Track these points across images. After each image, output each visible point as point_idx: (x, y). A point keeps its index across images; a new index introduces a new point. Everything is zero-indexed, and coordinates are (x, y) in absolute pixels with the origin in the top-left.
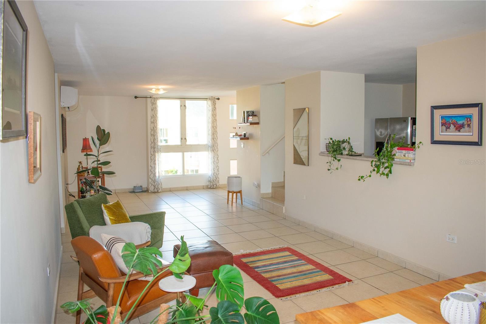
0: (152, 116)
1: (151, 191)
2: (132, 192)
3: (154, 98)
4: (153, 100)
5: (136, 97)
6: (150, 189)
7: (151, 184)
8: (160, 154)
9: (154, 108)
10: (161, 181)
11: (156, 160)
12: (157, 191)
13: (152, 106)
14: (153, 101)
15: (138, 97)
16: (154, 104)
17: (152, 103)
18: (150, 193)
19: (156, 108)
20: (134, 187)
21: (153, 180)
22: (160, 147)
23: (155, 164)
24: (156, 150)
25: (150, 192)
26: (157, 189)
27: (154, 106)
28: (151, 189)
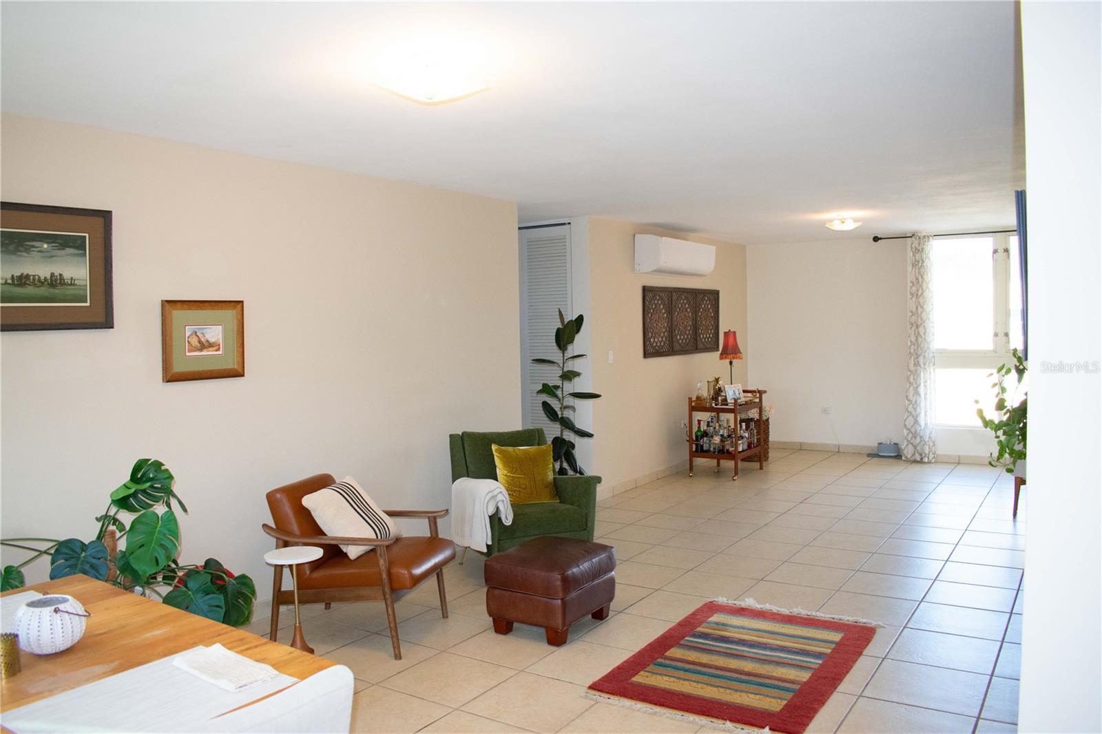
0: (915, 279)
1: (906, 457)
2: (874, 454)
3: (919, 238)
4: (916, 242)
5: (876, 239)
6: (905, 452)
7: (908, 441)
8: (932, 370)
9: (918, 262)
10: (932, 436)
11: (919, 385)
12: (922, 459)
13: (913, 256)
14: (916, 244)
15: (881, 239)
16: (919, 250)
17: (914, 250)
18: (905, 460)
19: (923, 262)
20: (879, 444)
21: (913, 432)
22: (932, 355)
23: (917, 393)
24: (921, 360)
25: (903, 458)
26: (921, 455)
27: (918, 256)
28: (908, 452)
